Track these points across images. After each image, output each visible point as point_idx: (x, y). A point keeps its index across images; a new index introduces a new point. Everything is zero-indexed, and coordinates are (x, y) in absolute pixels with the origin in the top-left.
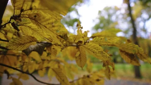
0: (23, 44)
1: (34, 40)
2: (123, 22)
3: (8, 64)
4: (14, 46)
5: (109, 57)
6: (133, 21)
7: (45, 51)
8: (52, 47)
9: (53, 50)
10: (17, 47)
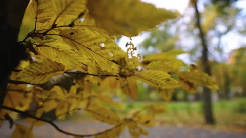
0: (43, 74)
1: (60, 69)
2: (186, 37)
3: (9, 105)
4: (30, 77)
5: (178, 84)
6: (202, 35)
7: (74, 84)
8: (86, 79)
9: (87, 83)
10: (34, 79)
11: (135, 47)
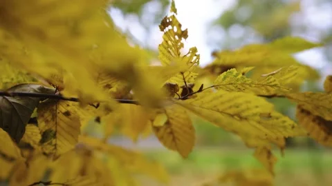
5: (293, 127)
9: (65, 118)
11: (183, 29)
